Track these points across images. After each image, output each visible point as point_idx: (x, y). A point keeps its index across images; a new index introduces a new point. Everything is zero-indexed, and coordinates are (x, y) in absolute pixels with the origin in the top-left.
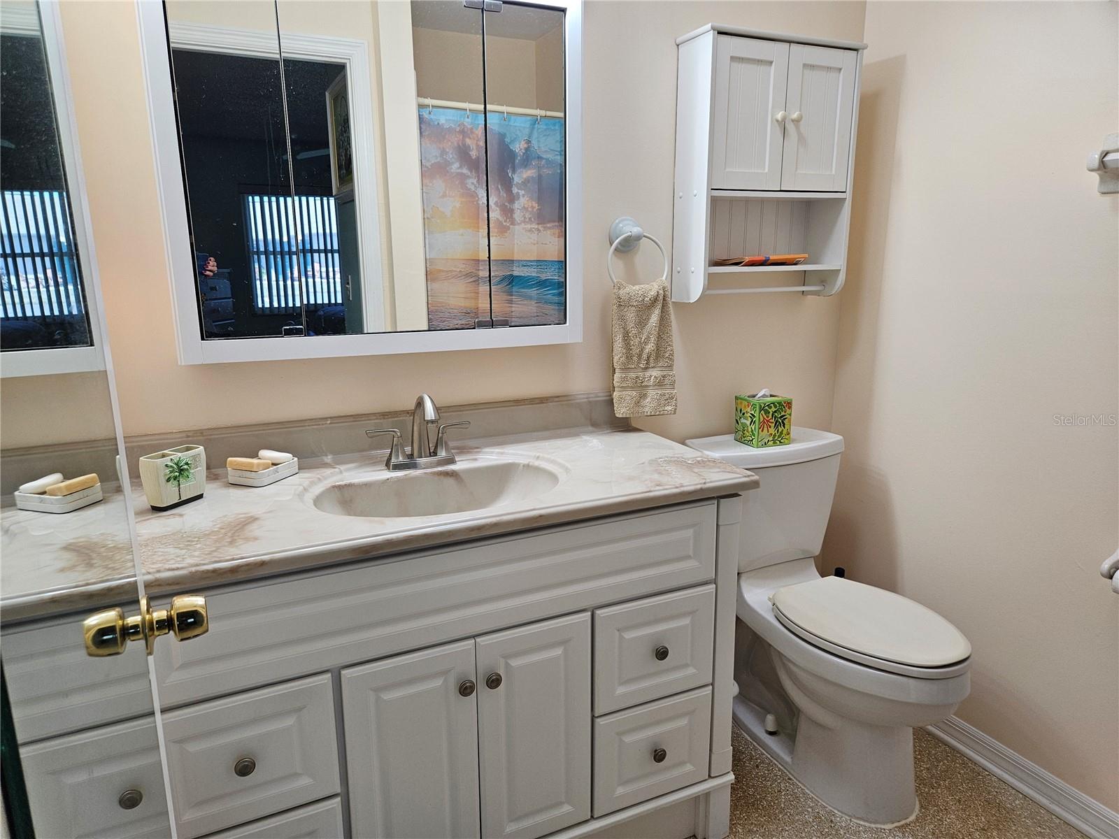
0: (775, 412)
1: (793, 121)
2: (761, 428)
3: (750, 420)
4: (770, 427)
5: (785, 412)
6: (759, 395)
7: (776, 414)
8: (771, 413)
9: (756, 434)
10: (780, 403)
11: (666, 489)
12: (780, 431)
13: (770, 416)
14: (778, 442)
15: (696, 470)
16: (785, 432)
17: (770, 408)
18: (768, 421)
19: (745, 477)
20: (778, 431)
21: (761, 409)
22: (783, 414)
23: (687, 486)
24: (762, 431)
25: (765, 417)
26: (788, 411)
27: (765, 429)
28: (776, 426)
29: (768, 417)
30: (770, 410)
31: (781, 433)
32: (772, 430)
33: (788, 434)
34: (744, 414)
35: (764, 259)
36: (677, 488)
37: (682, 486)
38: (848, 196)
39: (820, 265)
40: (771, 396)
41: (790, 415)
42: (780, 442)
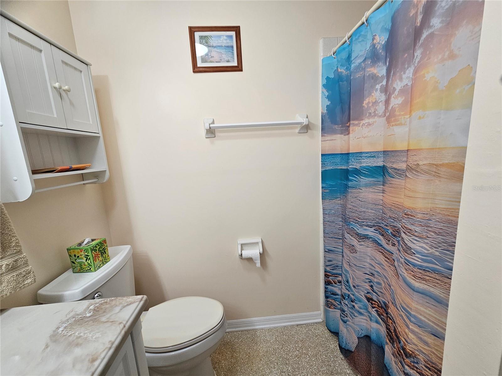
0: (100, 248)
1: (64, 90)
2: (95, 260)
3: (85, 259)
4: (99, 257)
5: (104, 246)
6: (85, 243)
7: (100, 249)
8: (98, 250)
9: (92, 264)
10: (100, 243)
11: (104, 358)
12: (104, 256)
13: (98, 252)
14: (105, 263)
15: (104, 319)
16: (107, 256)
17: (97, 247)
18: (97, 255)
19: (141, 301)
20: (103, 257)
21: (92, 250)
22: (103, 247)
23: (115, 340)
24: (96, 261)
25: (95, 253)
26: (105, 245)
27: (97, 259)
28: (102, 255)
29: (97, 253)
30: (97, 249)
31: (105, 257)
32: (101, 259)
33: (108, 256)
34: (78, 257)
35: (69, 167)
36: (110, 348)
37: (113, 343)
38: (101, 135)
39: (93, 169)
40: (93, 240)
41: (107, 246)
42: (106, 262)
